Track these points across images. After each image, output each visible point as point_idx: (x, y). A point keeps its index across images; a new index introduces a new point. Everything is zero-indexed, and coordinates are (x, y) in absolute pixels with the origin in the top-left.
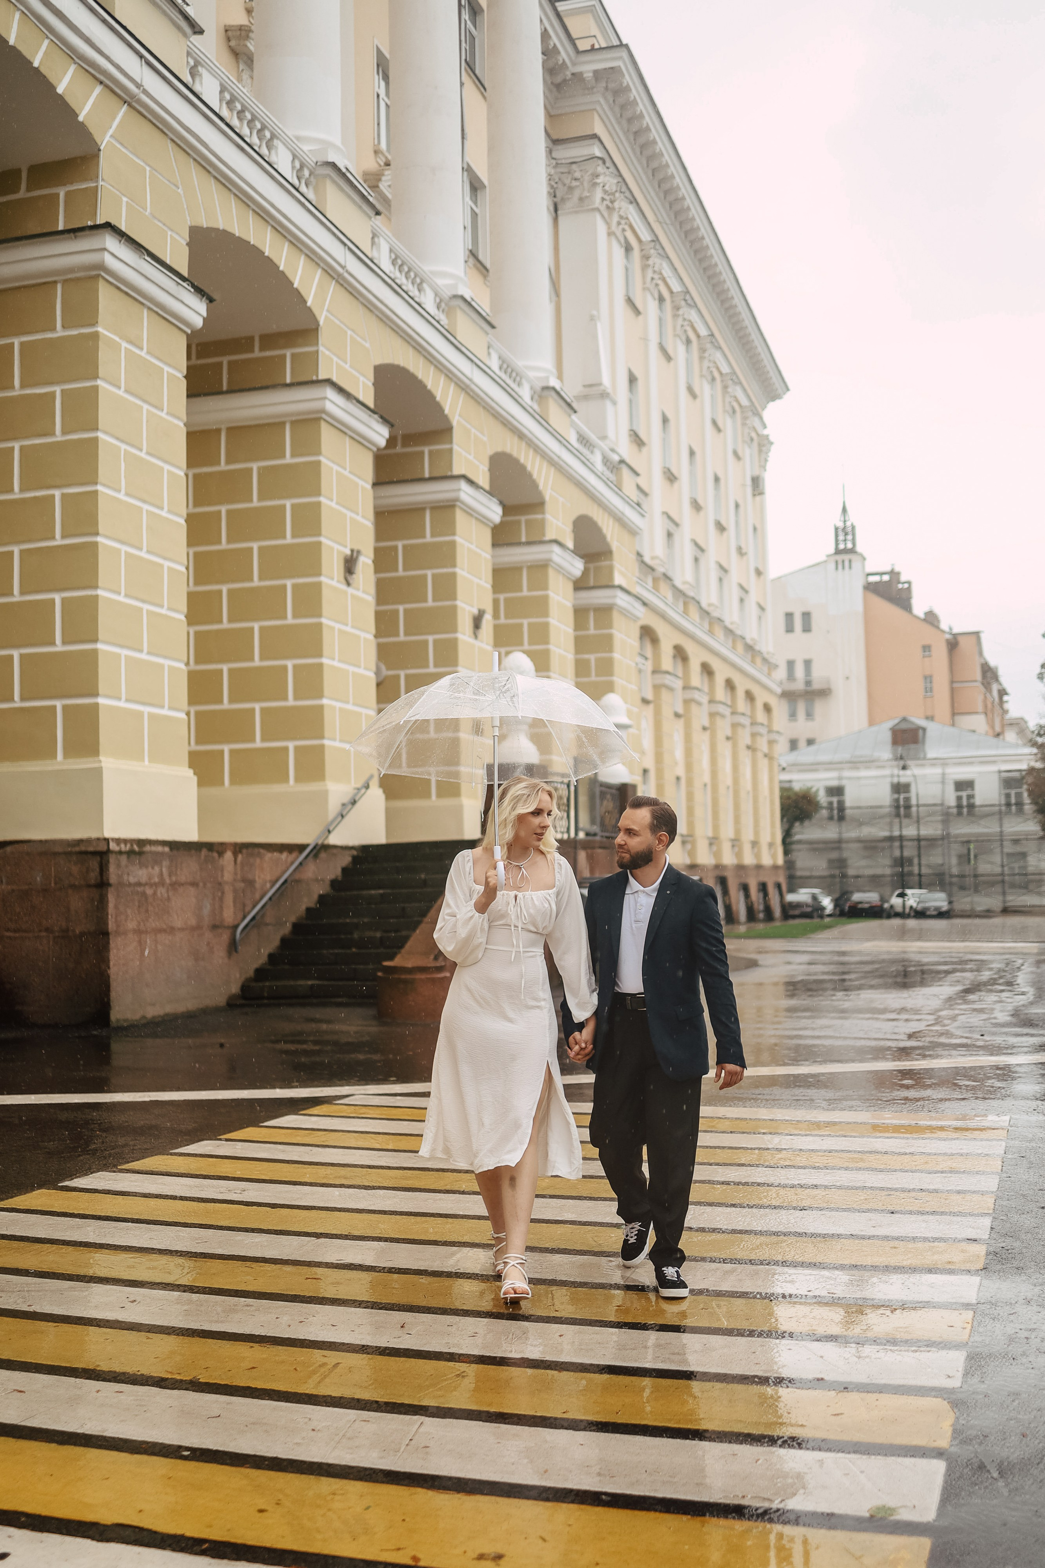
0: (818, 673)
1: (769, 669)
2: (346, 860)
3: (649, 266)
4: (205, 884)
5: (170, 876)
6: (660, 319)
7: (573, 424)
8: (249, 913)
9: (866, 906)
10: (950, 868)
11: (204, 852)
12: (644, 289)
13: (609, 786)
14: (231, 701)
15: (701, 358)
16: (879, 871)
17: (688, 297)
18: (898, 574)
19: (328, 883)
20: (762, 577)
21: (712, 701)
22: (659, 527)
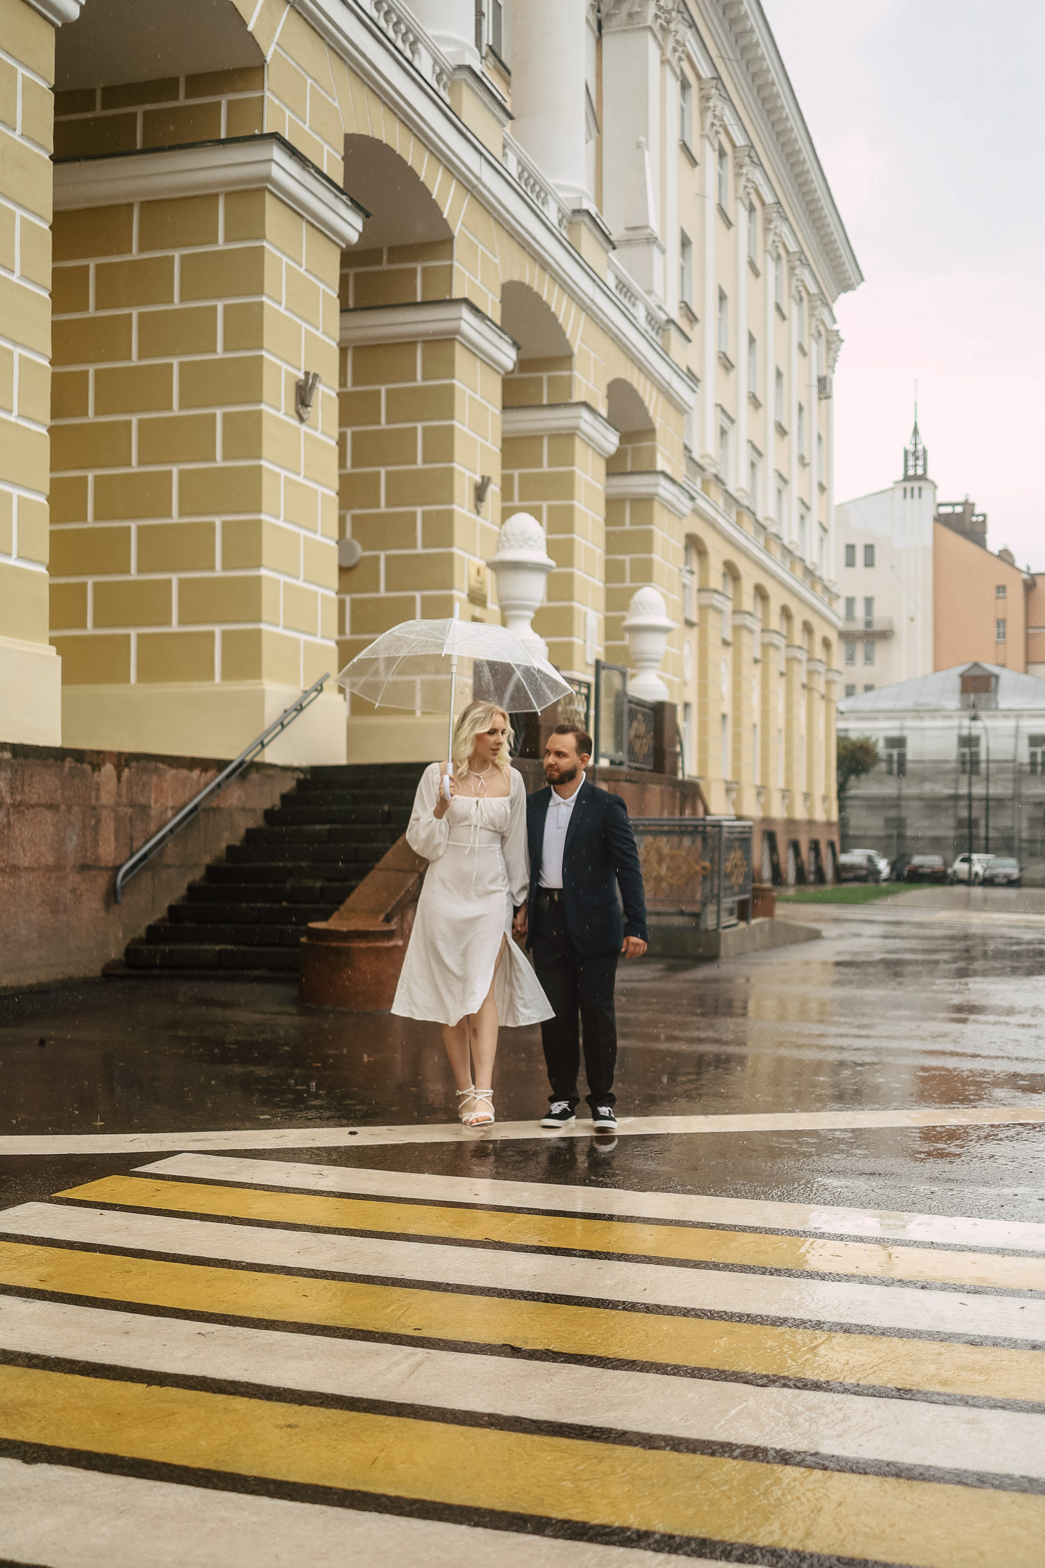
0: (880, 612)
1: (830, 599)
2: (288, 785)
3: (709, 108)
4: (69, 810)
5: (12, 793)
6: (720, 177)
7: (611, 264)
8: (139, 850)
9: (928, 871)
10: (1020, 832)
11: (69, 763)
12: (702, 136)
13: (641, 704)
14: (140, 571)
15: (766, 230)
16: (940, 833)
17: (753, 154)
18: (973, 505)
19: (260, 813)
20: (826, 494)
21: (765, 630)
22: (711, 421)
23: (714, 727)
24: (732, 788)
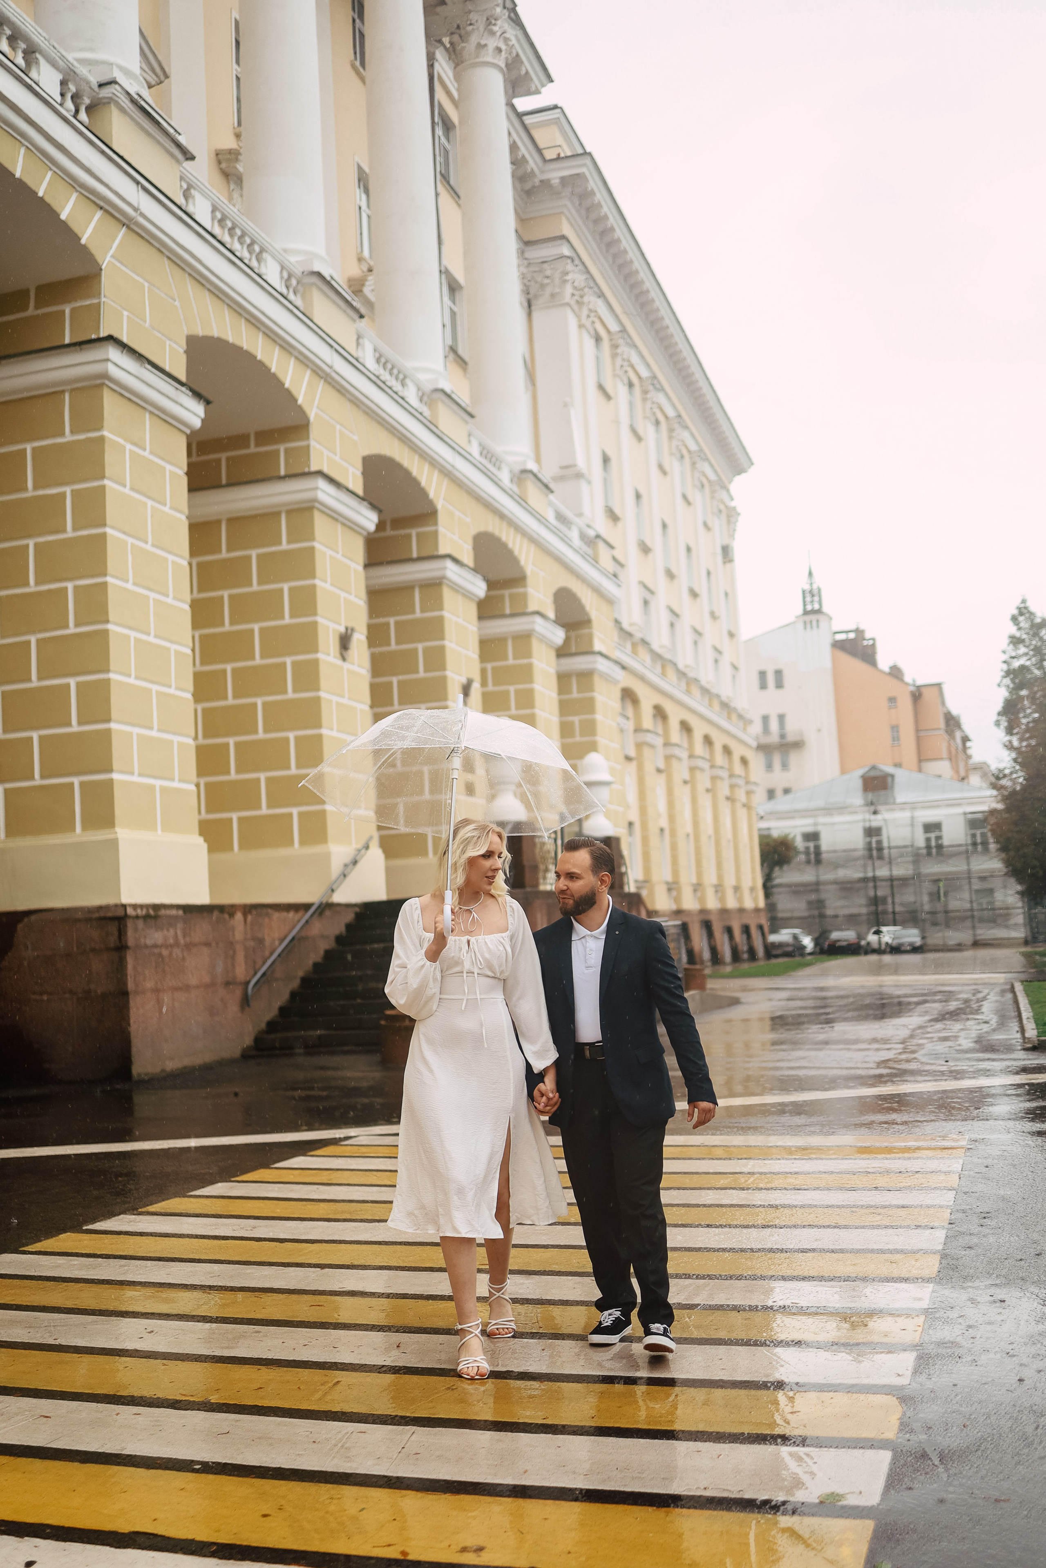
0: (791, 727)
1: (745, 725)
2: (349, 917)
3: (618, 354)
4: (217, 944)
5: (184, 937)
6: (630, 403)
7: (550, 504)
8: (259, 969)
9: (844, 944)
10: (922, 905)
11: (216, 914)
12: (614, 376)
14: (238, 772)
15: (670, 438)
16: (854, 911)
17: (655, 382)
18: (863, 631)
19: (333, 939)
20: (735, 639)
21: (691, 756)
22: (636, 596)
23: (654, 840)
24: (672, 887)
